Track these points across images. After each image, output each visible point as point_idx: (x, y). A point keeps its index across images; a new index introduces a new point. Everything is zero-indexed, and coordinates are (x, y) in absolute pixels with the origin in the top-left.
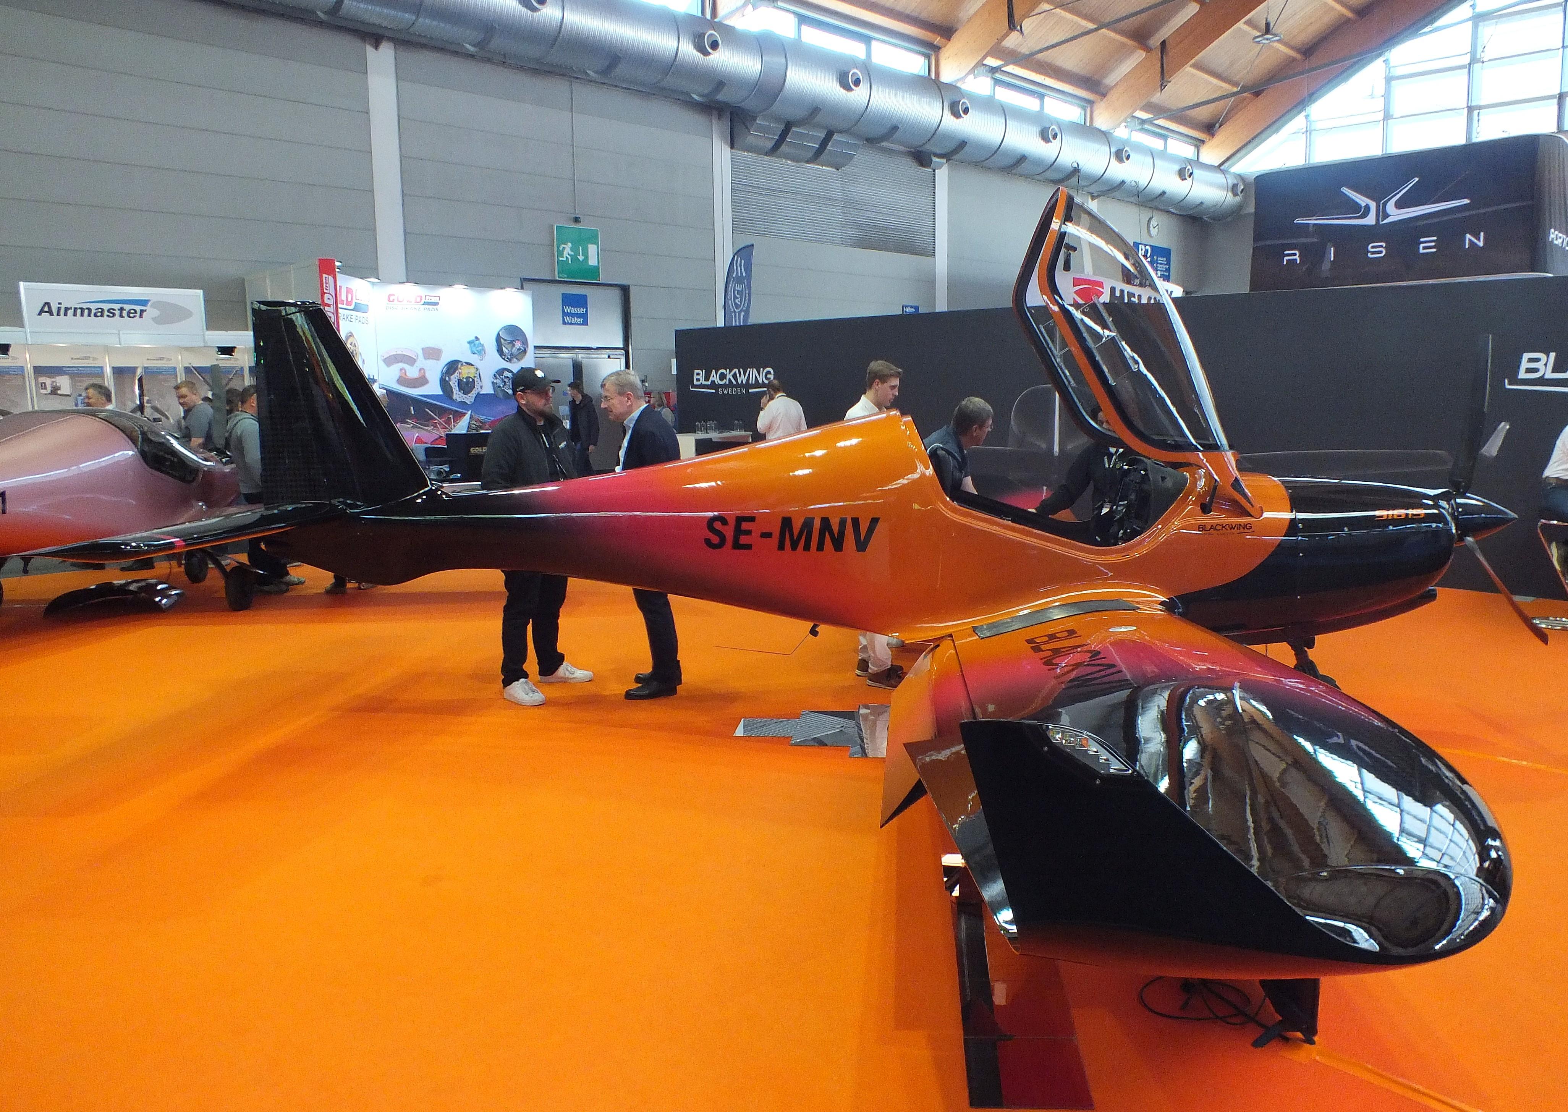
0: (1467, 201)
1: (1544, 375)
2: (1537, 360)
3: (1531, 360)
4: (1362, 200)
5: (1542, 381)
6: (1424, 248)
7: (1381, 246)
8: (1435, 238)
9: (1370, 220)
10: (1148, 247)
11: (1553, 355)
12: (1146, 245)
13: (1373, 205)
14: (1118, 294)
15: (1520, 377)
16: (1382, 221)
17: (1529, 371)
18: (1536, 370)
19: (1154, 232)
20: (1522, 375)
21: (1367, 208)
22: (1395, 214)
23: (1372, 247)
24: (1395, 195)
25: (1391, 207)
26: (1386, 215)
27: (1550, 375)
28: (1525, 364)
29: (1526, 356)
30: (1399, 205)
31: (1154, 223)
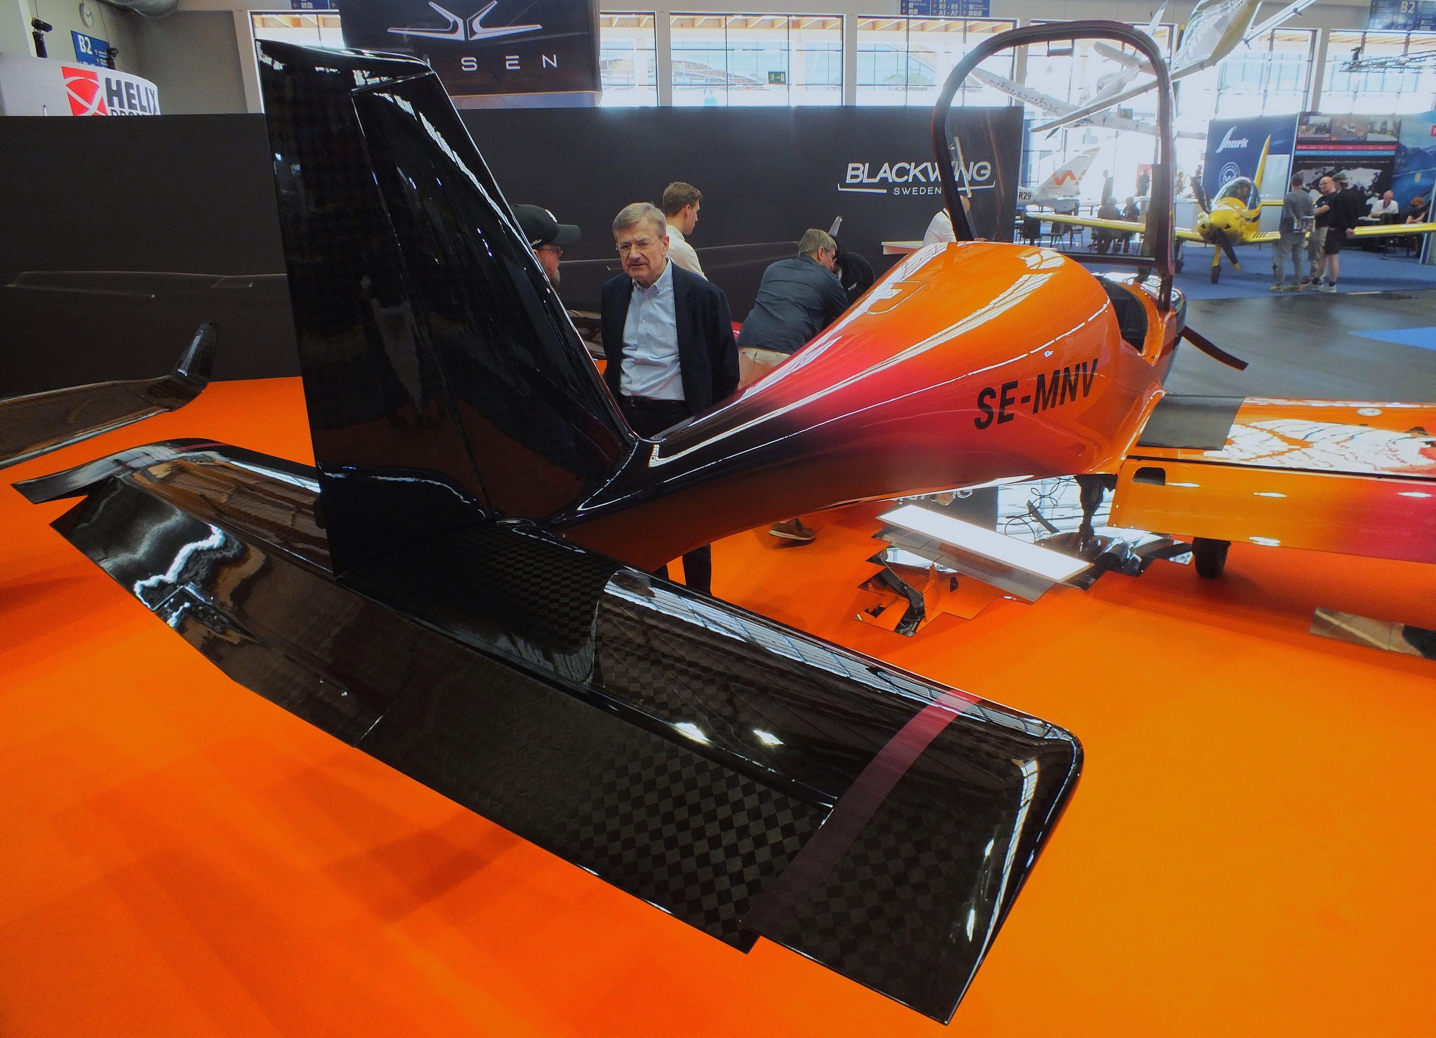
0: (539, 27)
1: (862, 180)
2: (858, 169)
3: (853, 169)
4: (451, 17)
5: (861, 185)
6: (510, 65)
7: (473, 61)
8: (518, 57)
9: (459, 36)
10: (86, 38)
11: (867, 165)
12: (84, 36)
13: (460, 22)
14: (114, 87)
15: (847, 182)
16: (471, 37)
17: (853, 177)
18: (857, 177)
19: (89, 21)
20: (849, 180)
21: (455, 24)
22: (482, 33)
23: (465, 61)
24: (478, 15)
25: (476, 25)
26: (473, 33)
27: (866, 180)
28: (850, 173)
29: (851, 166)
30: (484, 24)
31: (86, 11)
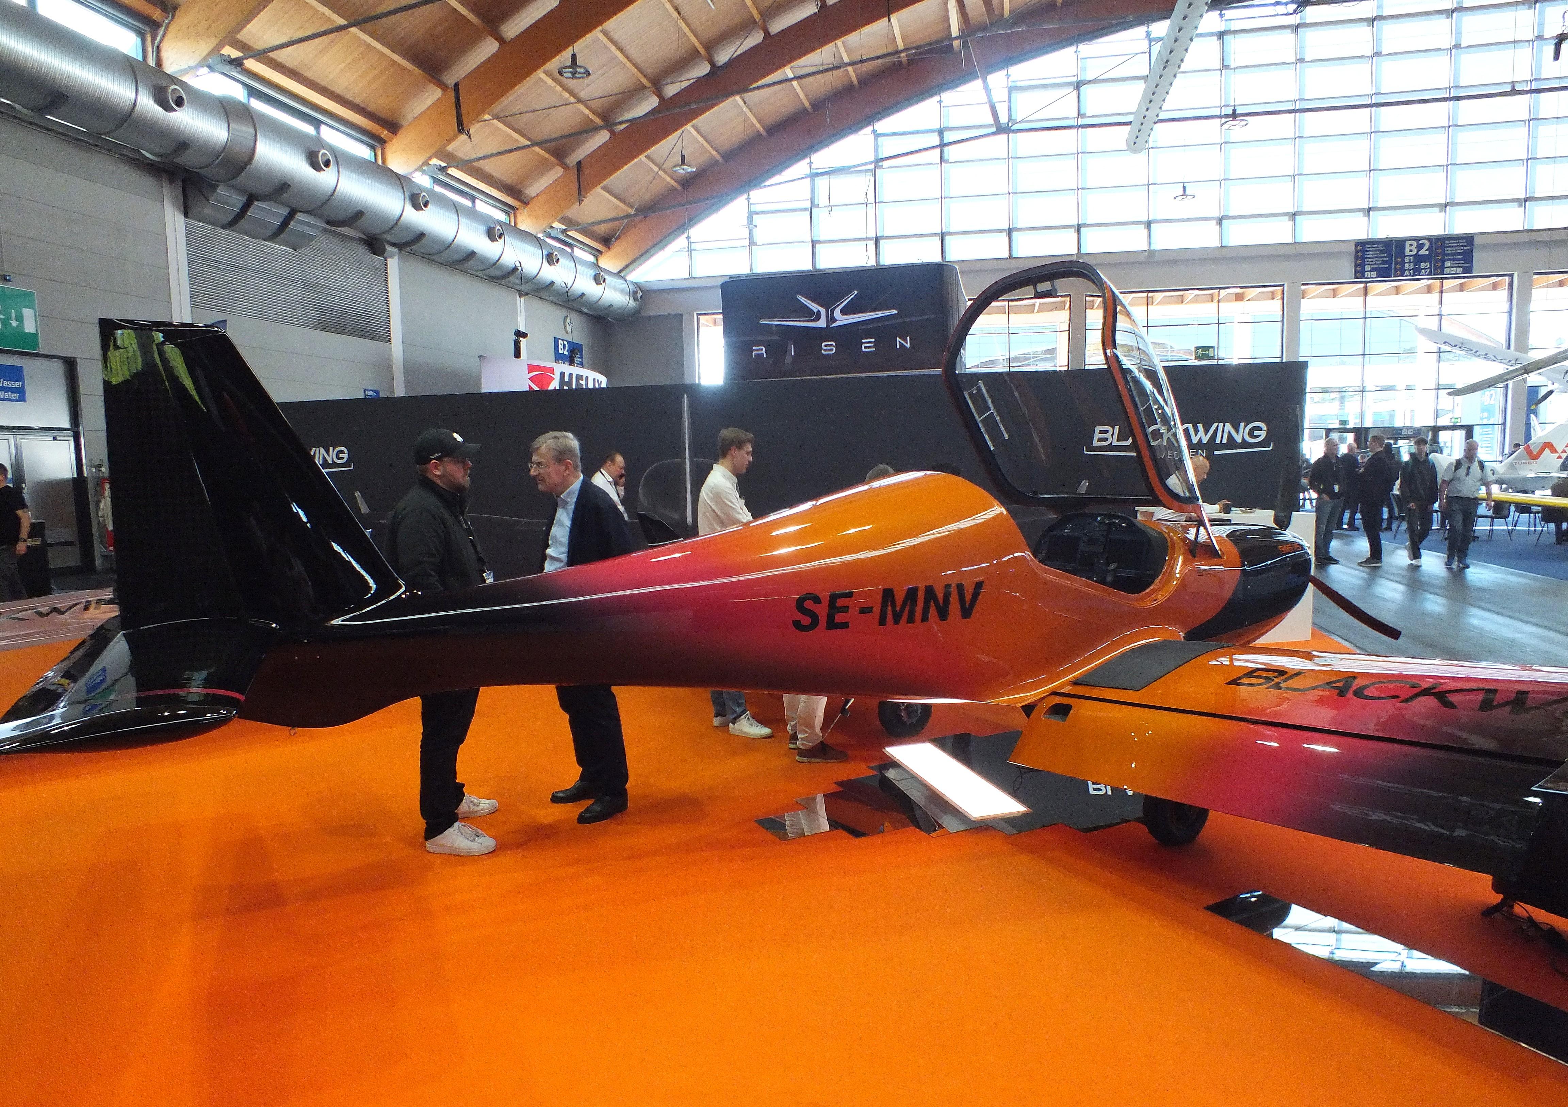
0: (895, 312)
1: (1111, 443)
2: (1107, 432)
3: (1101, 432)
4: (815, 307)
5: (1110, 448)
6: (865, 347)
7: (832, 345)
8: (873, 340)
9: (822, 323)
10: (565, 342)
11: (1117, 428)
12: (563, 340)
13: (823, 311)
14: (567, 379)
15: (1094, 445)
16: (831, 324)
17: (1100, 440)
18: (1106, 439)
19: (569, 329)
20: (1096, 443)
21: (819, 312)
22: (842, 320)
23: (825, 346)
24: (839, 305)
25: (837, 313)
26: (834, 320)
27: (1116, 443)
28: (1097, 436)
29: (1098, 429)
30: (844, 312)
31: (568, 321)
